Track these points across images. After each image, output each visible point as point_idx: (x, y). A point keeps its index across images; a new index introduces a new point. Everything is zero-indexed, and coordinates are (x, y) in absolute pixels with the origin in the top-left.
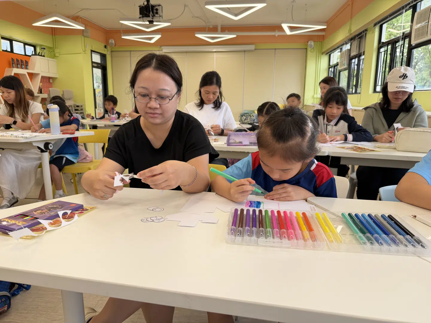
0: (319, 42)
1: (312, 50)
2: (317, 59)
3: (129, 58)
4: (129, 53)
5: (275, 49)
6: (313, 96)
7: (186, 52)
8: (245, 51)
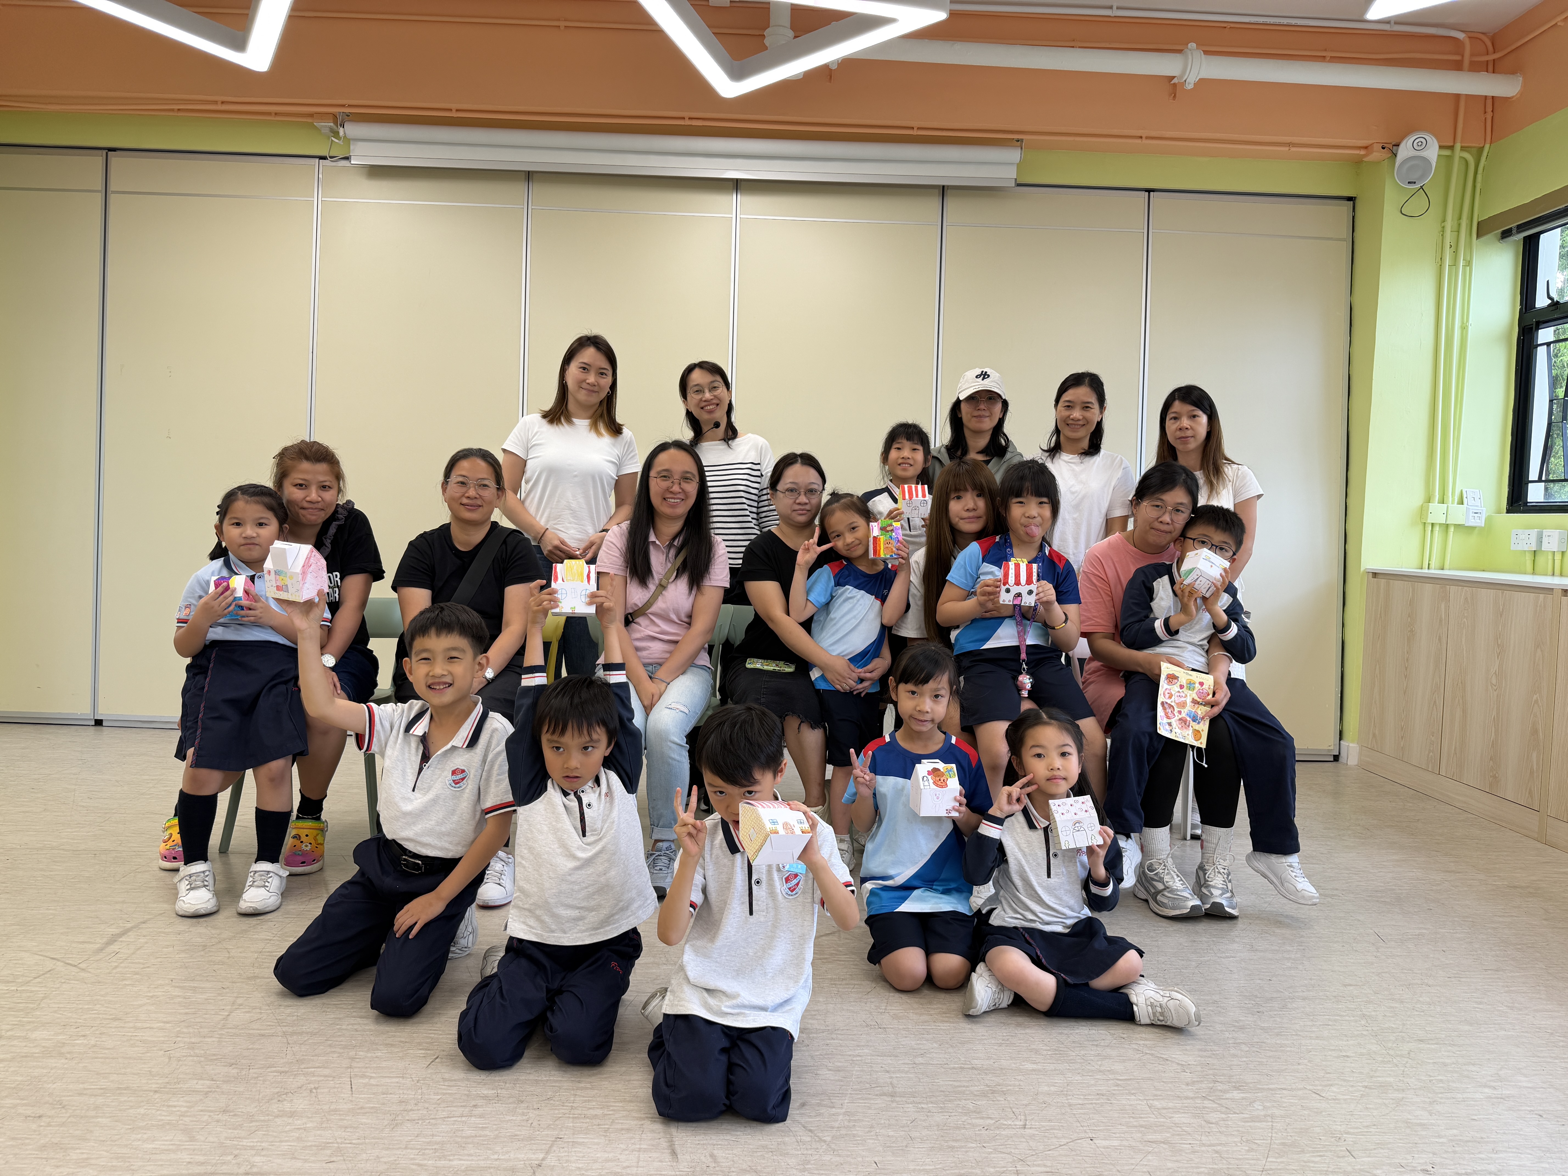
0: (1463, 148)
1: (1417, 204)
2: (1447, 262)
3: (99, 198)
4: (98, 160)
5: (1149, 191)
6: (1423, 511)
7: (529, 176)
8: (943, 191)
